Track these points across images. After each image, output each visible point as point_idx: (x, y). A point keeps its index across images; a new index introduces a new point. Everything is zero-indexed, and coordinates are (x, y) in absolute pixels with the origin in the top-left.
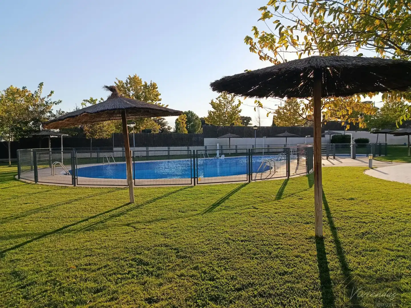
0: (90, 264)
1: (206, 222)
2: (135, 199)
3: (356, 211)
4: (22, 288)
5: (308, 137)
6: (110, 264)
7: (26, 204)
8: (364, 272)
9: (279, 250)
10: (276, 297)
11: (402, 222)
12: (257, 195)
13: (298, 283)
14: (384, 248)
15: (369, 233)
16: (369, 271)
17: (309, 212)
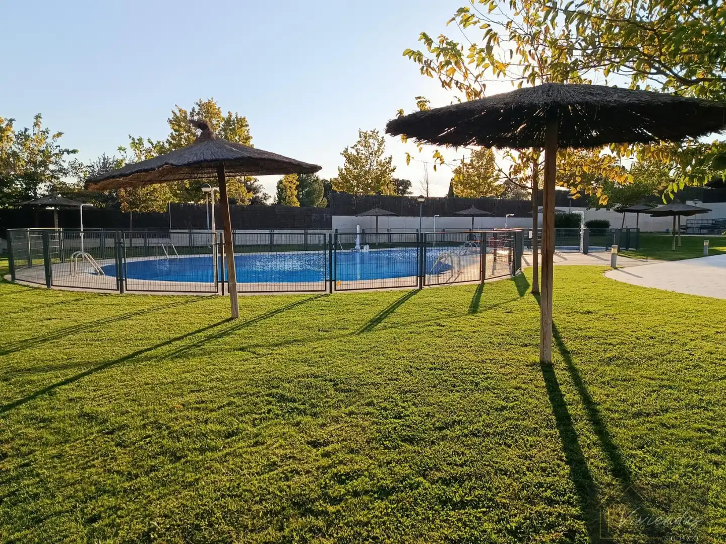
0: (203, 402)
1: (367, 345)
2: (240, 313)
3: (597, 328)
4: (108, 433)
5: (509, 216)
6: (235, 400)
7: (49, 319)
8: (615, 405)
9: (489, 381)
10: (496, 436)
11: (665, 343)
12: (440, 307)
13: (524, 419)
14: (641, 376)
15: (618, 359)
16: (622, 405)
17: (525, 331)
